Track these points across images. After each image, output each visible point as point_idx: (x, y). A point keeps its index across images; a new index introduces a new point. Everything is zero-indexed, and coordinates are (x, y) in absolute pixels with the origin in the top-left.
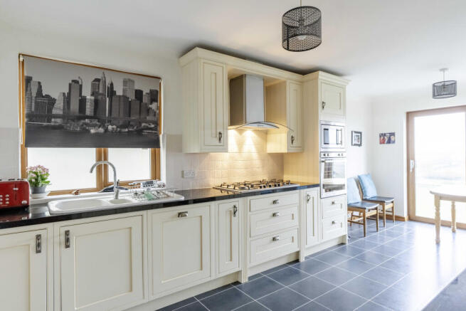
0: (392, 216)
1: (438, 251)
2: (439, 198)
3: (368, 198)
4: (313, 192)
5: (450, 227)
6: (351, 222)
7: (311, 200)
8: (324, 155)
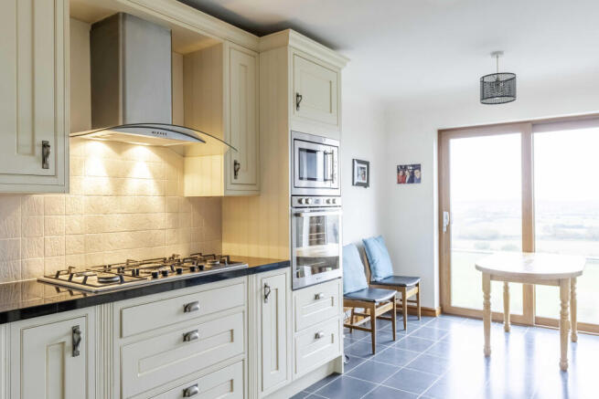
0: (416, 309)
1: (488, 369)
2: (489, 276)
3: (378, 279)
4: (278, 279)
5: (501, 322)
6: (350, 328)
7: (272, 297)
8: (300, 201)
